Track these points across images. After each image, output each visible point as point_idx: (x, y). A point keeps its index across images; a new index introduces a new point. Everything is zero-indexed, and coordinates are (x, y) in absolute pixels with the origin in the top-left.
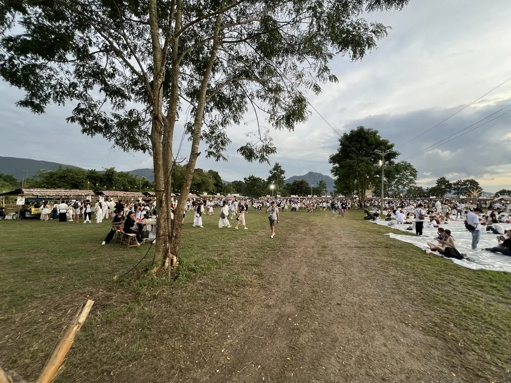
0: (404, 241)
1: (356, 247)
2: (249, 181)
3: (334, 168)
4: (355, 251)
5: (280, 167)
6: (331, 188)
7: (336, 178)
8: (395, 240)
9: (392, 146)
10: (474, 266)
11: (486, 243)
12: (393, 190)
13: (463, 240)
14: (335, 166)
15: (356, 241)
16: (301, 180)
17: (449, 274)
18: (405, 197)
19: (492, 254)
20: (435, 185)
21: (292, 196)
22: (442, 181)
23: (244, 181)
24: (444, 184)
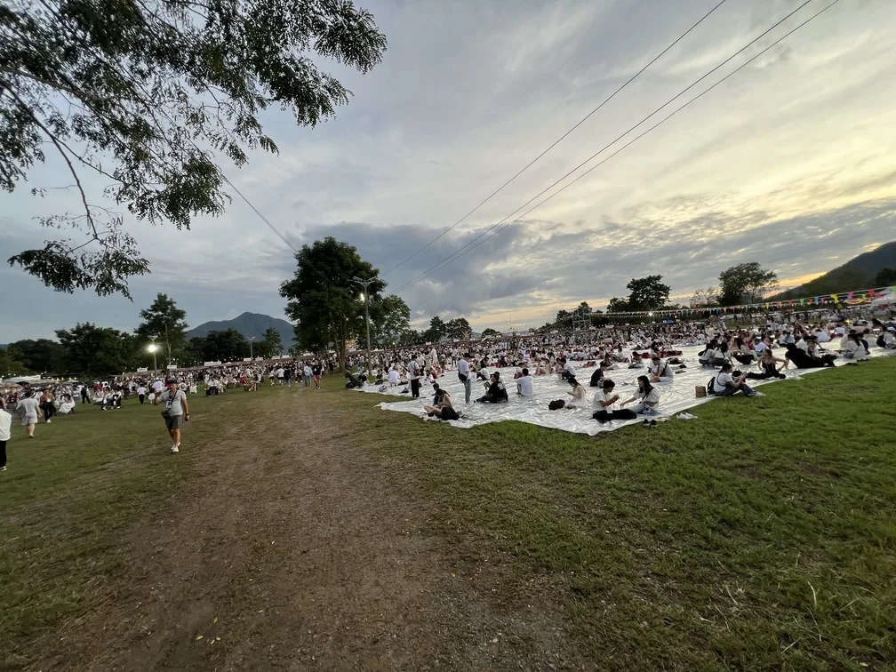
0: (399, 410)
1: (334, 438)
2: (75, 338)
3: (290, 305)
4: (331, 446)
5: (171, 303)
6: (289, 341)
7: (296, 323)
8: (388, 412)
9: (376, 273)
10: (468, 425)
11: (478, 393)
12: (383, 337)
13: (458, 394)
14: (292, 301)
15: (333, 428)
16: (226, 330)
17: (447, 442)
18: (398, 347)
19: (482, 405)
20: (429, 327)
21: (207, 364)
22: (436, 322)
23: (57, 340)
24: (438, 325)
